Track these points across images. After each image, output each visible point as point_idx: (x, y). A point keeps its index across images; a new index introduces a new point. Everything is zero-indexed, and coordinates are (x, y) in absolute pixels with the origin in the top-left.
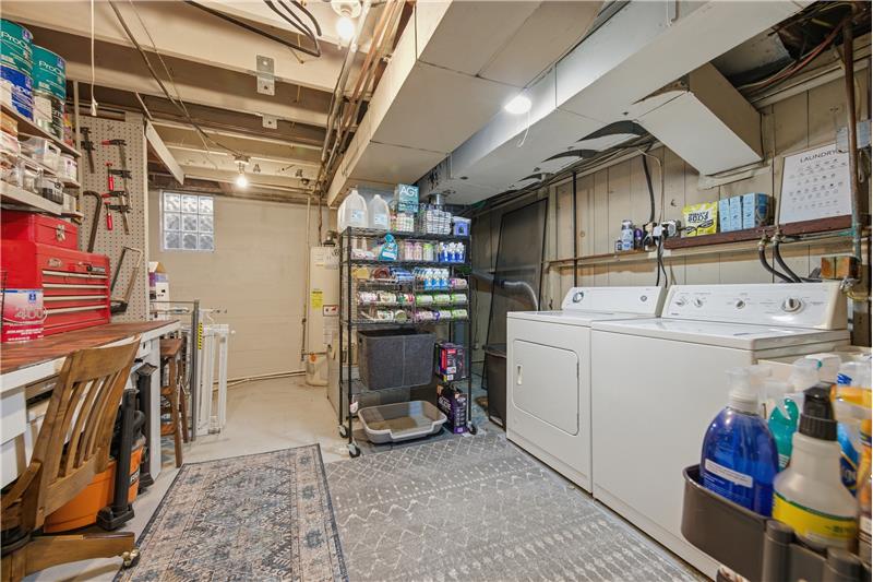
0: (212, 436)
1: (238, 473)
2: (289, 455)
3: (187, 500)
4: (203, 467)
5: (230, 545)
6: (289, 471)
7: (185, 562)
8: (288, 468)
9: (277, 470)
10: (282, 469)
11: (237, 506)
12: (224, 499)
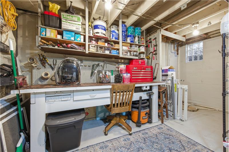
0: (180, 121)
1: (170, 135)
2: (194, 145)
3: (153, 132)
4: (166, 127)
5: (143, 150)
6: (185, 149)
7: (134, 143)
8: (186, 148)
9: (182, 145)
10: (183, 146)
11: (157, 143)
12: (158, 138)
